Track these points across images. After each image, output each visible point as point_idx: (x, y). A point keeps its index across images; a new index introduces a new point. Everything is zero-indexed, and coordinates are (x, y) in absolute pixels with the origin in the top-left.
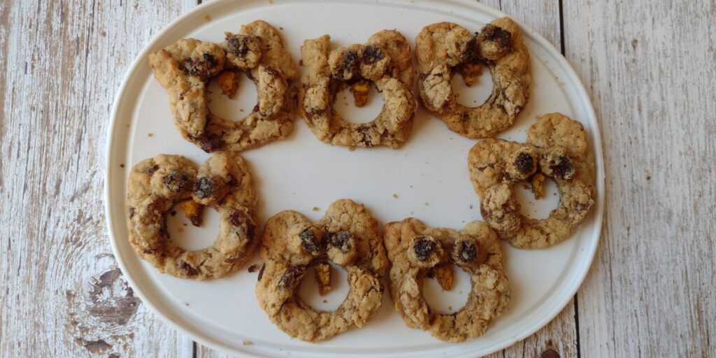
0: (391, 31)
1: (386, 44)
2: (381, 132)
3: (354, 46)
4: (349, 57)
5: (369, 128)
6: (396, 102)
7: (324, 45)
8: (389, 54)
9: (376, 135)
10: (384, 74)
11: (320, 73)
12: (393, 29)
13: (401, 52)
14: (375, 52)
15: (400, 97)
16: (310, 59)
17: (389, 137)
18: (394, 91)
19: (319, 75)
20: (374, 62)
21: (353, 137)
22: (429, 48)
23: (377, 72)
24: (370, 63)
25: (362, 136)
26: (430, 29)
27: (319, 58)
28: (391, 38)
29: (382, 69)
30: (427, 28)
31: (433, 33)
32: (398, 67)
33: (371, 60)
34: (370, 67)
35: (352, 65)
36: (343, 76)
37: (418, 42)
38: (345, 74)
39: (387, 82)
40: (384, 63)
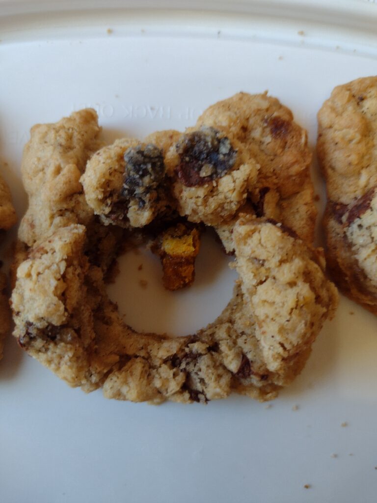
0: (255, 96)
1: (244, 129)
2: (233, 366)
3: (159, 136)
4: (137, 165)
5: (200, 355)
6: (278, 299)
7: (76, 136)
8: (254, 156)
9: (219, 376)
10: (239, 210)
11: (61, 213)
12: (261, 91)
13: (284, 147)
14: (216, 150)
15: (292, 284)
16: (36, 172)
17: (255, 380)
18: (273, 263)
19: (58, 220)
20: (211, 178)
21: (157, 383)
22: (358, 137)
23: (221, 206)
24: (201, 182)
25: (181, 378)
26: (356, 89)
27: (58, 170)
28: (258, 111)
29: (234, 197)
30: (348, 87)
31: (362, 99)
32: (278, 190)
33: (203, 174)
34: (201, 192)
35: (148, 190)
36: (126, 219)
37: (326, 121)
38: (131, 215)
39: (249, 235)
40: (239, 182)
